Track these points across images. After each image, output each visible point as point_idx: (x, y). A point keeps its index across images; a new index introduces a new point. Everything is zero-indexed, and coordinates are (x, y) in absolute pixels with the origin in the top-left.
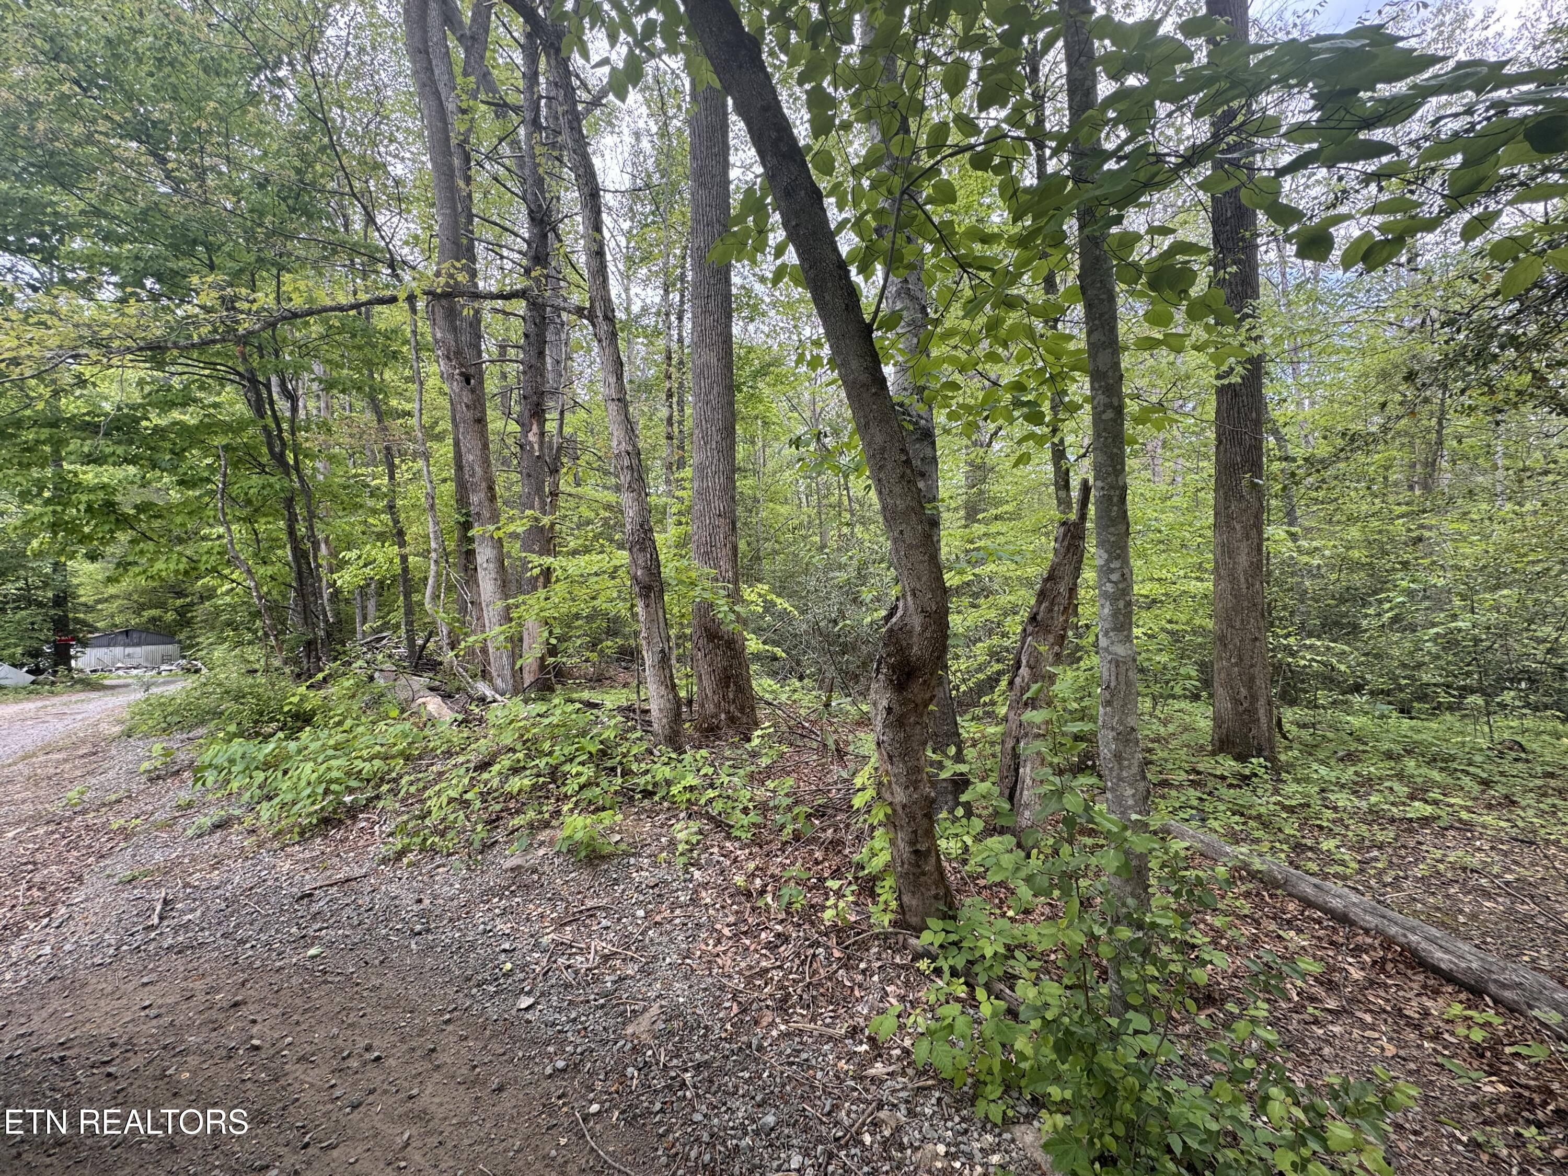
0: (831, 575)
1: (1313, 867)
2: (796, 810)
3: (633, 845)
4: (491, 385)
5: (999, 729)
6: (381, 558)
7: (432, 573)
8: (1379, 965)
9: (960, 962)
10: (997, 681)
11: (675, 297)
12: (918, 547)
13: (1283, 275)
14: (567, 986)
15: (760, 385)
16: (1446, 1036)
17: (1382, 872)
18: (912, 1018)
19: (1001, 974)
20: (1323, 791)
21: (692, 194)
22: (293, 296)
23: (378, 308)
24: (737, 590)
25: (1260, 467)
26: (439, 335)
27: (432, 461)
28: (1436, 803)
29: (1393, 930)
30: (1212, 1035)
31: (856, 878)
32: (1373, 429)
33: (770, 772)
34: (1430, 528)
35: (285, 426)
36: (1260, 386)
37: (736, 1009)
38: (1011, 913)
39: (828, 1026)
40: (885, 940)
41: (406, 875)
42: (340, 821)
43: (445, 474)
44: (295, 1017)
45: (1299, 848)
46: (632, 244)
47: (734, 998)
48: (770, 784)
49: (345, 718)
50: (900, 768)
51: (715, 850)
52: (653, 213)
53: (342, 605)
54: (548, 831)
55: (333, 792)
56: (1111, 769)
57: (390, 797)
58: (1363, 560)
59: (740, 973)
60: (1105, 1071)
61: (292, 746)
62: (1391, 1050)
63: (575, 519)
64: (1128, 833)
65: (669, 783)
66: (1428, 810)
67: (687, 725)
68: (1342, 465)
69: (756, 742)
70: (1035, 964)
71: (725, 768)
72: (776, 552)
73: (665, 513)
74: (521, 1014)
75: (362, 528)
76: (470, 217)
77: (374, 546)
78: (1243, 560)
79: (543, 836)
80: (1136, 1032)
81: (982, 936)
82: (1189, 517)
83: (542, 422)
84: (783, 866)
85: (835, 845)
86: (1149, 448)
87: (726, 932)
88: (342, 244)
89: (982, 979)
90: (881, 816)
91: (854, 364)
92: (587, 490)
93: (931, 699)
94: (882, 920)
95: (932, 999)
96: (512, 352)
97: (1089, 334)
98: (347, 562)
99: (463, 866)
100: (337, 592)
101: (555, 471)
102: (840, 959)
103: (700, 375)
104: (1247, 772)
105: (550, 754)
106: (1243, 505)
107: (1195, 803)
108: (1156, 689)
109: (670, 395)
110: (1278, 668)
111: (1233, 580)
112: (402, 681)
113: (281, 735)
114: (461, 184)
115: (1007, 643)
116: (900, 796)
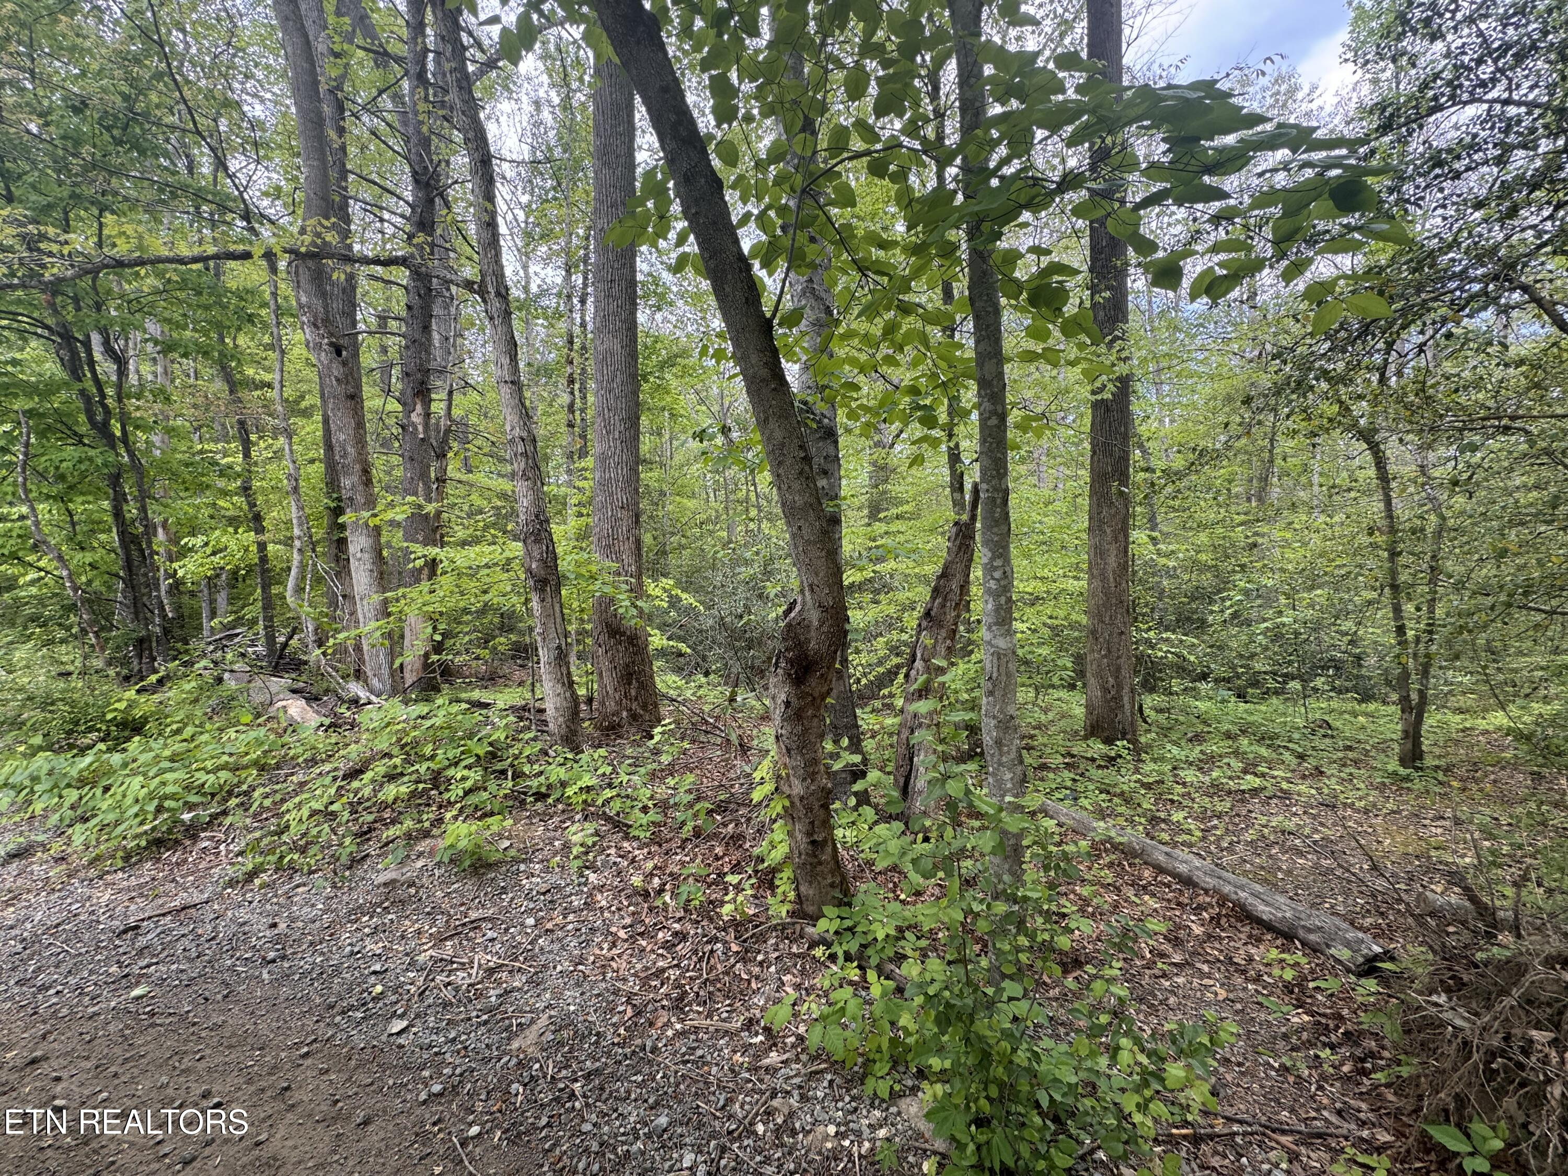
0: (737, 570)
1: (1165, 837)
2: (697, 807)
3: (524, 851)
4: (369, 358)
5: (897, 720)
6: (233, 545)
7: (295, 563)
8: (1215, 920)
9: (853, 947)
10: (896, 674)
11: (577, 279)
12: (815, 543)
13: (1150, 302)
14: (446, 1005)
15: (667, 376)
16: (1265, 978)
17: (1219, 839)
18: (806, 1005)
19: (892, 954)
20: (1175, 768)
21: (596, 172)
22: (118, 242)
23: (232, 264)
24: (640, 584)
25: (1128, 477)
26: (304, 299)
27: (295, 439)
28: (1263, 775)
29: (1227, 889)
30: (1078, 996)
31: (756, 872)
32: (1218, 446)
33: (671, 770)
34: (1263, 535)
35: (110, 391)
36: (1128, 403)
37: (630, 1012)
38: (903, 897)
39: (724, 1020)
40: (782, 931)
41: (258, 898)
42: (177, 842)
43: (312, 454)
44: (113, 1069)
45: (1154, 820)
46: (531, 220)
47: (628, 1002)
48: (671, 782)
49: (186, 725)
50: (798, 761)
51: (612, 851)
52: (554, 189)
53: (186, 599)
54: (428, 841)
55: (168, 810)
56: (993, 755)
57: (240, 812)
58: (1210, 563)
59: (635, 975)
60: (981, 1038)
61: (116, 759)
62: (1222, 994)
63: (466, 508)
64: (1004, 814)
65: (564, 784)
66: (1257, 782)
67: (587, 724)
68: (1193, 478)
69: (657, 738)
70: (923, 943)
71: (624, 766)
72: (682, 547)
73: (565, 504)
74: (392, 1039)
75: (210, 511)
76: (344, 173)
77: (225, 532)
78: (1112, 561)
79: (423, 846)
80: (1011, 999)
81: (875, 920)
82: (1068, 521)
83: (427, 402)
84: (683, 864)
85: (736, 840)
86: (1036, 455)
87: (622, 934)
88: (184, 188)
89: (874, 961)
90: (779, 809)
91: (754, 359)
92: (479, 478)
93: (828, 693)
94: (780, 910)
95: (827, 984)
96: (393, 325)
97: (977, 342)
98: (191, 550)
99: (327, 884)
100: (177, 586)
101: (442, 456)
102: (737, 953)
103: (603, 361)
104: (1113, 754)
105: (432, 758)
106: (1113, 511)
107: (1069, 784)
108: (1038, 679)
109: (571, 381)
110: (1140, 658)
111: (1103, 577)
112: (258, 683)
113: (102, 746)
114: (333, 134)
115: (905, 637)
116: (798, 788)
